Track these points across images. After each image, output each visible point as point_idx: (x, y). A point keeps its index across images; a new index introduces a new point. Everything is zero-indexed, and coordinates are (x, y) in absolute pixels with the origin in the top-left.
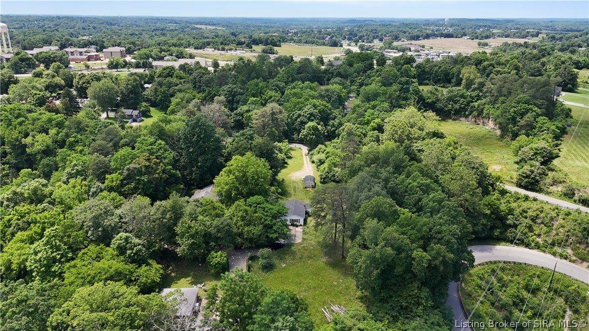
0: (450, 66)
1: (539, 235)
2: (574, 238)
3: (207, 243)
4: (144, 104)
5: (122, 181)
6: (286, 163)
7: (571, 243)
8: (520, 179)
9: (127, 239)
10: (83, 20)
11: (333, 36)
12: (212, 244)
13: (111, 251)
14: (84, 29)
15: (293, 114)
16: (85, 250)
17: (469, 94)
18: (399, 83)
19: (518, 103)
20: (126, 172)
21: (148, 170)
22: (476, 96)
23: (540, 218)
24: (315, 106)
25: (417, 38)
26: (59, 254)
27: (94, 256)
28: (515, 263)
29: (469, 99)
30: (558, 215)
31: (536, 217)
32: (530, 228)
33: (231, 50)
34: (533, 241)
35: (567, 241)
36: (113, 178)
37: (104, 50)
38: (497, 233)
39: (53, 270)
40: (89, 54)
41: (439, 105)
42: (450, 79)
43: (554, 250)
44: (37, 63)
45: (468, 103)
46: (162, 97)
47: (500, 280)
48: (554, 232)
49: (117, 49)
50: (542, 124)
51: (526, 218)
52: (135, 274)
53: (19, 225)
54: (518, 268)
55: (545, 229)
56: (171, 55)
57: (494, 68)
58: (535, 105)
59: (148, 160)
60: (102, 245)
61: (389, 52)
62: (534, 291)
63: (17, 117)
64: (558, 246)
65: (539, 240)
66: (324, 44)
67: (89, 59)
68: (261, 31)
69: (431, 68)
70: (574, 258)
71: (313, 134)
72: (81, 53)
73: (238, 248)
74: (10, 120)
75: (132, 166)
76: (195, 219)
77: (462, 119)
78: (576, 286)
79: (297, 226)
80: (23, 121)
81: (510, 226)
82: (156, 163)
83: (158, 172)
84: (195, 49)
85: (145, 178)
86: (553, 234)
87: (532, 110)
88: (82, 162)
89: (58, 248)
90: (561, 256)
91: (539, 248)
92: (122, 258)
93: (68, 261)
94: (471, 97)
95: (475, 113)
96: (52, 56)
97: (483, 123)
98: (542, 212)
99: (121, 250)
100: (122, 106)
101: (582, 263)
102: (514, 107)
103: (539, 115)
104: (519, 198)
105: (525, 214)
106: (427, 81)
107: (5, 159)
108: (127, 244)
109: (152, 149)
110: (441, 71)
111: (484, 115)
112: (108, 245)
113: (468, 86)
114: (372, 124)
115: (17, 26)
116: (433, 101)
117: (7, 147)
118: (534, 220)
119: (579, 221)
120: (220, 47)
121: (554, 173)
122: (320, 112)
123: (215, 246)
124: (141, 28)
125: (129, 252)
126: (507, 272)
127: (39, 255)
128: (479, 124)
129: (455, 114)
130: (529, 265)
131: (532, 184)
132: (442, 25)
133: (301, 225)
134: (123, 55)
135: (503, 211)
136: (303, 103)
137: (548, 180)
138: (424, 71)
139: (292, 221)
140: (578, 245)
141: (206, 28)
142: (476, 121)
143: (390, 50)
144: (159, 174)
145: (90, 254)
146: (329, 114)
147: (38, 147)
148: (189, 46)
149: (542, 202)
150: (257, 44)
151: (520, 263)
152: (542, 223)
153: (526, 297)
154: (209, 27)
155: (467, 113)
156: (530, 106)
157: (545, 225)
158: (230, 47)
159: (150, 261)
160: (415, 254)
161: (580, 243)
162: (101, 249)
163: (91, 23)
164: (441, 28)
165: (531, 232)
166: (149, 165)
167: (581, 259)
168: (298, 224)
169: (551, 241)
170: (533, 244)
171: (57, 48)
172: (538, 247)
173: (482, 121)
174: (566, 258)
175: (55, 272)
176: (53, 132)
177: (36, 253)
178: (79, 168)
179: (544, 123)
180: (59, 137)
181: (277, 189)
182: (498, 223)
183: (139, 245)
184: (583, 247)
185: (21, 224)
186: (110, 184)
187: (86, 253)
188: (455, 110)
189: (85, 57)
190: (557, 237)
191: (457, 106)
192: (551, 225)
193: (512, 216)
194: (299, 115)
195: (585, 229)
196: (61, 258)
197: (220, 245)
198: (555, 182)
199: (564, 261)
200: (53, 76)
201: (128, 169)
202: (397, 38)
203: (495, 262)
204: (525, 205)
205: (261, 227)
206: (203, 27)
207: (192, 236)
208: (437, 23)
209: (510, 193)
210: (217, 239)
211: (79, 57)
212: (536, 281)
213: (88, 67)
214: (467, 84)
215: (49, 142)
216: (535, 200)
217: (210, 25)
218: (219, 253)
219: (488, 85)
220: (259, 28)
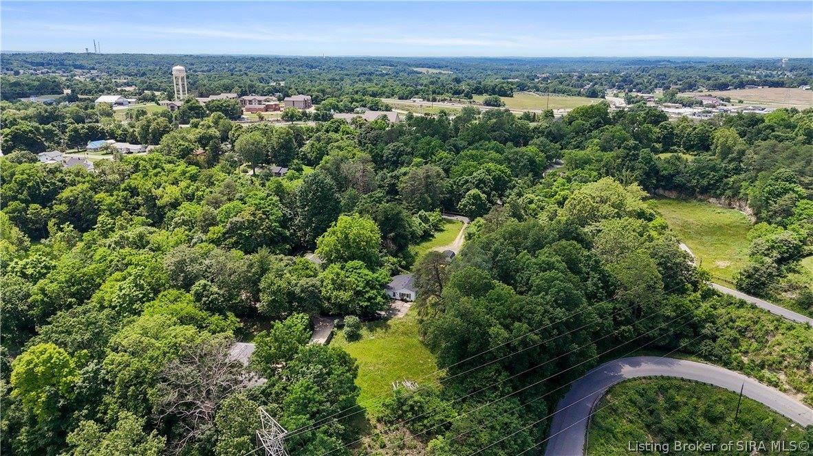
0: (711, 128)
1: (746, 353)
2: (790, 360)
3: (290, 303)
4: (296, 161)
5: (224, 234)
6: (433, 236)
7: (786, 367)
8: (741, 279)
9: (205, 285)
10: (280, 61)
11: (596, 83)
12: (295, 304)
13: (190, 296)
14: (278, 72)
15: (460, 180)
16: (166, 293)
17: (724, 165)
18: (625, 148)
19: (777, 179)
20: (228, 225)
21: (252, 225)
22: (733, 169)
23: (751, 330)
24: (489, 171)
25: (723, 87)
26: (141, 294)
27: (172, 298)
28: (697, 382)
29: (722, 172)
30: (777, 329)
31: (746, 329)
32: (735, 342)
33: (444, 100)
34: (736, 359)
35: (780, 363)
36: (216, 231)
37: (286, 99)
38: (684, 343)
39: (134, 307)
40: (268, 103)
41: (678, 179)
42: (709, 145)
43: (761, 374)
44: (208, 112)
45: (720, 180)
46: (318, 153)
47: (669, 400)
48: (767, 350)
49: (301, 98)
50: (802, 210)
51: (732, 328)
52: (206, 321)
53: (118, 266)
54: (699, 389)
55: (755, 345)
56: (364, 106)
57: (773, 131)
58: (801, 183)
59: (254, 215)
60: (182, 290)
61: (669, 107)
62: (714, 420)
63: (155, 168)
64: (768, 369)
65: (745, 360)
66: (579, 94)
67: (267, 109)
68: (497, 76)
69: (684, 128)
70: (787, 387)
71: (473, 204)
72: (260, 102)
73: (325, 314)
74: (147, 170)
75: (235, 219)
76: (281, 276)
77: (712, 200)
78: (771, 418)
79: (407, 302)
80: (160, 173)
81: (706, 337)
82: (261, 219)
83: (261, 228)
84: (399, 99)
85: (247, 233)
86: (764, 353)
87: (793, 191)
88: (190, 212)
89: (142, 288)
90: (770, 383)
91: (741, 369)
92: (198, 304)
93: (149, 301)
94: (725, 170)
95: (728, 192)
96: (224, 105)
97: (740, 206)
98: (756, 323)
99: (198, 296)
100: (273, 163)
101: (796, 394)
102: (770, 185)
103: (803, 198)
104: (731, 303)
105: (731, 323)
106: (675, 148)
107: (138, 211)
108: (204, 291)
109: (260, 204)
110: (696, 134)
111: (741, 195)
112: (188, 291)
113: (724, 154)
114: (557, 196)
115: (206, 69)
116: (670, 174)
117: (140, 198)
118: (742, 332)
119: (802, 339)
120: (431, 97)
121: (797, 275)
122: (494, 178)
123: (298, 307)
124: (345, 72)
125: (204, 299)
126: (682, 392)
127: (123, 292)
128: (734, 208)
129: (701, 193)
130: (716, 387)
131: (756, 287)
132: (776, 68)
133: (412, 301)
134: (307, 105)
135: (697, 316)
136: (475, 167)
137: (783, 283)
138: (672, 133)
139: (403, 295)
140: (795, 370)
141: (428, 72)
142: (730, 204)
143: (670, 104)
144: (262, 230)
145: (168, 296)
146: (507, 182)
147: (166, 200)
148: (393, 95)
149: (762, 310)
150: (481, 93)
151: (705, 384)
152: (753, 337)
153: (700, 425)
154: (431, 71)
155: (718, 192)
156: (793, 185)
157: (756, 341)
158: (444, 97)
159: (228, 314)
160: (492, 330)
161: (798, 368)
162: (181, 293)
163: (289, 65)
164: (775, 73)
165: (737, 348)
166: (253, 221)
167: (795, 388)
168: (408, 299)
169: (760, 361)
170: (735, 363)
171: (235, 95)
172: (741, 367)
173: (738, 204)
174: (776, 386)
175: (135, 309)
176: (183, 184)
177: (121, 290)
178: (186, 218)
179: (806, 208)
180: (190, 191)
181: (400, 262)
182: (690, 331)
183: (217, 293)
184: (801, 372)
185: (120, 266)
186: (212, 236)
187: (165, 296)
188: (702, 187)
189: (262, 106)
190: (769, 357)
191: (705, 182)
192: (764, 340)
193: (711, 325)
194: (467, 181)
195: (807, 349)
196: (143, 297)
197: (303, 307)
198: (792, 287)
199: (772, 389)
200: (209, 127)
201: (231, 223)
202: (691, 87)
203: (669, 378)
204: (735, 313)
205: (351, 293)
206: (424, 70)
207: (274, 293)
208: (772, 64)
209: (719, 296)
210: (300, 300)
211: (258, 106)
212: (721, 408)
213: (261, 118)
214: (722, 153)
215: (178, 194)
216: (753, 307)
217: (434, 67)
218: (301, 315)
219: (750, 154)
220: (497, 71)
